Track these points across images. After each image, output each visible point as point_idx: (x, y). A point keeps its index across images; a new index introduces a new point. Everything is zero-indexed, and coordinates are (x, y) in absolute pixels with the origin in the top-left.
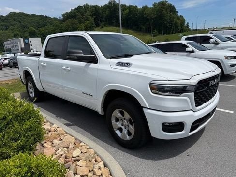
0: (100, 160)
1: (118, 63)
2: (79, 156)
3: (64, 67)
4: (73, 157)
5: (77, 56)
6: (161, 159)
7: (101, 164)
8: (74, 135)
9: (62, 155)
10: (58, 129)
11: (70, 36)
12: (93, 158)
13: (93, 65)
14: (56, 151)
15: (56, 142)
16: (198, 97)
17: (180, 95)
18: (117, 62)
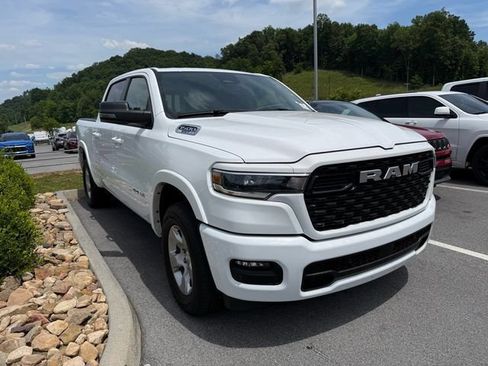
0: (102, 325)
1: (180, 127)
2: (66, 313)
3: (114, 138)
4: (54, 313)
5: (116, 114)
8: (97, 273)
9: (39, 306)
10: (81, 259)
14: (36, 296)
15: (51, 279)
16: (320, 206)
17: (269, 197)
18: (179, 124)
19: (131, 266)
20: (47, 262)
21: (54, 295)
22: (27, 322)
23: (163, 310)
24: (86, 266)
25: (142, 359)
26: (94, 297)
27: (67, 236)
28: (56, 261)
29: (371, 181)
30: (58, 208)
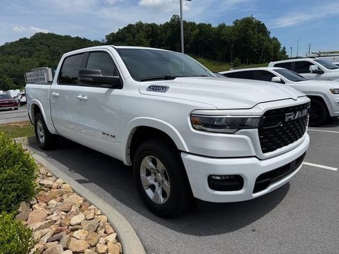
0: (111, 230)
1: (150, 87)
2: (80, 224)
3: (80, 96)
4: (70, 225)
5: (93, 78)
6: (209, 235)
7: (112, 238)
8: (84, 195)
9: (55, 221)
10: (64, 186)
11: (90, 52)
12: (102, 228)
13: (116, 91)
14: (48, 215)
15: (53, 202)
16: (266, 137)
17: (236, 131)
18: (148, 85)
21: (64, 213)
22: (55, 234)
24: (71, 191)
25: (146, 250)
28: (45, 189)
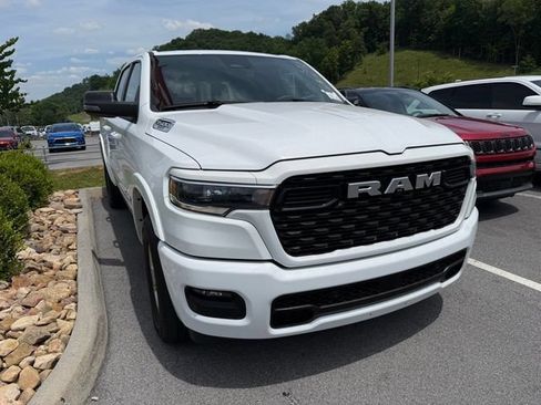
0: (55, 348)
1: (157, 123)
2: (23, 330)
3: (112, 134)
4: (10, 329)
5: (100, 106)
10: (70, 267)
11: (134, 63)
13: (132, 128)
16: (294, 225)
17: (227, 213)
18: (156, 119)
19: (126, 277)
20: (31, 269)
21: (21, 309)
23: (140, 332)
24: (71, 276)
25: (93, 389)
26: (63, 313)
27: (68, 239)
28: (44, 269)
29: (364, 196)
30: (72, 207)
